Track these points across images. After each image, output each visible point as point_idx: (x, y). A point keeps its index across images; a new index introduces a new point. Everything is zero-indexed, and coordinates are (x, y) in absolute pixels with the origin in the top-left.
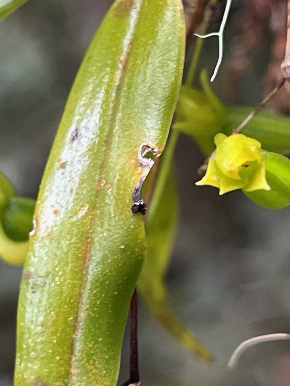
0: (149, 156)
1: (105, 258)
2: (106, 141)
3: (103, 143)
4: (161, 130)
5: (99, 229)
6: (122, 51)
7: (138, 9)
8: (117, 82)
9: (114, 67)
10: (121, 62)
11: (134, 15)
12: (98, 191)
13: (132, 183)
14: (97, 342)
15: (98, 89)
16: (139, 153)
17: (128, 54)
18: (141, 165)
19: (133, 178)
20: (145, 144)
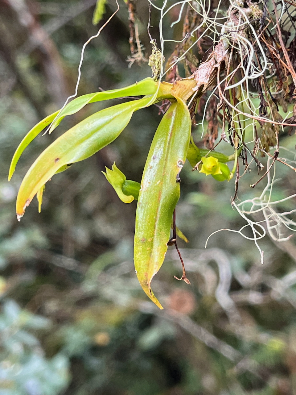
0: (181, 164)
1: (166, 197)
2: (165, 159)
3: (165, 160)
4: (184, 155)
5: (164, 188)
6: (170, 130)
7: (174, 116)
8: (168, 140)
9: (167, 135)
10: (169, 133)
11: (173, 117)
12: (163, 176)
13: (176, 172)
14: (163, 225)
15: (162, 142)
16: (178, 163)
17: (172, 131)
18: (179, 167)
19: (176, 171)
20: (179, 160)
